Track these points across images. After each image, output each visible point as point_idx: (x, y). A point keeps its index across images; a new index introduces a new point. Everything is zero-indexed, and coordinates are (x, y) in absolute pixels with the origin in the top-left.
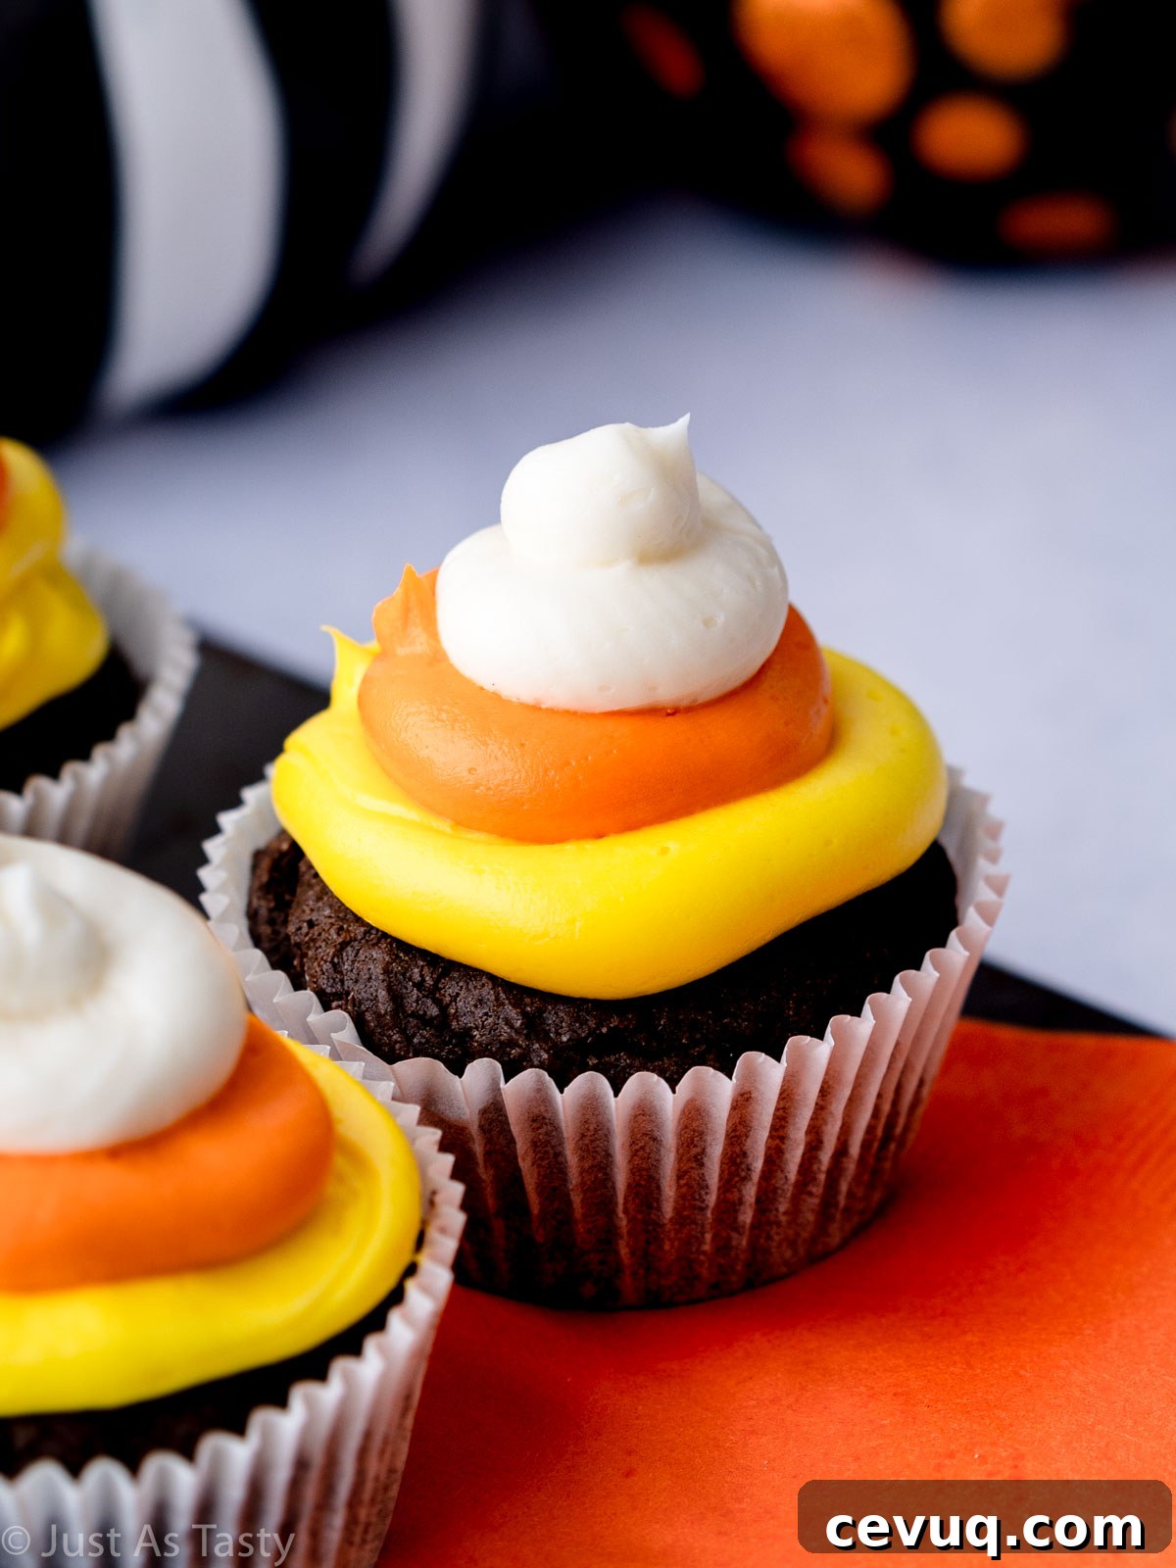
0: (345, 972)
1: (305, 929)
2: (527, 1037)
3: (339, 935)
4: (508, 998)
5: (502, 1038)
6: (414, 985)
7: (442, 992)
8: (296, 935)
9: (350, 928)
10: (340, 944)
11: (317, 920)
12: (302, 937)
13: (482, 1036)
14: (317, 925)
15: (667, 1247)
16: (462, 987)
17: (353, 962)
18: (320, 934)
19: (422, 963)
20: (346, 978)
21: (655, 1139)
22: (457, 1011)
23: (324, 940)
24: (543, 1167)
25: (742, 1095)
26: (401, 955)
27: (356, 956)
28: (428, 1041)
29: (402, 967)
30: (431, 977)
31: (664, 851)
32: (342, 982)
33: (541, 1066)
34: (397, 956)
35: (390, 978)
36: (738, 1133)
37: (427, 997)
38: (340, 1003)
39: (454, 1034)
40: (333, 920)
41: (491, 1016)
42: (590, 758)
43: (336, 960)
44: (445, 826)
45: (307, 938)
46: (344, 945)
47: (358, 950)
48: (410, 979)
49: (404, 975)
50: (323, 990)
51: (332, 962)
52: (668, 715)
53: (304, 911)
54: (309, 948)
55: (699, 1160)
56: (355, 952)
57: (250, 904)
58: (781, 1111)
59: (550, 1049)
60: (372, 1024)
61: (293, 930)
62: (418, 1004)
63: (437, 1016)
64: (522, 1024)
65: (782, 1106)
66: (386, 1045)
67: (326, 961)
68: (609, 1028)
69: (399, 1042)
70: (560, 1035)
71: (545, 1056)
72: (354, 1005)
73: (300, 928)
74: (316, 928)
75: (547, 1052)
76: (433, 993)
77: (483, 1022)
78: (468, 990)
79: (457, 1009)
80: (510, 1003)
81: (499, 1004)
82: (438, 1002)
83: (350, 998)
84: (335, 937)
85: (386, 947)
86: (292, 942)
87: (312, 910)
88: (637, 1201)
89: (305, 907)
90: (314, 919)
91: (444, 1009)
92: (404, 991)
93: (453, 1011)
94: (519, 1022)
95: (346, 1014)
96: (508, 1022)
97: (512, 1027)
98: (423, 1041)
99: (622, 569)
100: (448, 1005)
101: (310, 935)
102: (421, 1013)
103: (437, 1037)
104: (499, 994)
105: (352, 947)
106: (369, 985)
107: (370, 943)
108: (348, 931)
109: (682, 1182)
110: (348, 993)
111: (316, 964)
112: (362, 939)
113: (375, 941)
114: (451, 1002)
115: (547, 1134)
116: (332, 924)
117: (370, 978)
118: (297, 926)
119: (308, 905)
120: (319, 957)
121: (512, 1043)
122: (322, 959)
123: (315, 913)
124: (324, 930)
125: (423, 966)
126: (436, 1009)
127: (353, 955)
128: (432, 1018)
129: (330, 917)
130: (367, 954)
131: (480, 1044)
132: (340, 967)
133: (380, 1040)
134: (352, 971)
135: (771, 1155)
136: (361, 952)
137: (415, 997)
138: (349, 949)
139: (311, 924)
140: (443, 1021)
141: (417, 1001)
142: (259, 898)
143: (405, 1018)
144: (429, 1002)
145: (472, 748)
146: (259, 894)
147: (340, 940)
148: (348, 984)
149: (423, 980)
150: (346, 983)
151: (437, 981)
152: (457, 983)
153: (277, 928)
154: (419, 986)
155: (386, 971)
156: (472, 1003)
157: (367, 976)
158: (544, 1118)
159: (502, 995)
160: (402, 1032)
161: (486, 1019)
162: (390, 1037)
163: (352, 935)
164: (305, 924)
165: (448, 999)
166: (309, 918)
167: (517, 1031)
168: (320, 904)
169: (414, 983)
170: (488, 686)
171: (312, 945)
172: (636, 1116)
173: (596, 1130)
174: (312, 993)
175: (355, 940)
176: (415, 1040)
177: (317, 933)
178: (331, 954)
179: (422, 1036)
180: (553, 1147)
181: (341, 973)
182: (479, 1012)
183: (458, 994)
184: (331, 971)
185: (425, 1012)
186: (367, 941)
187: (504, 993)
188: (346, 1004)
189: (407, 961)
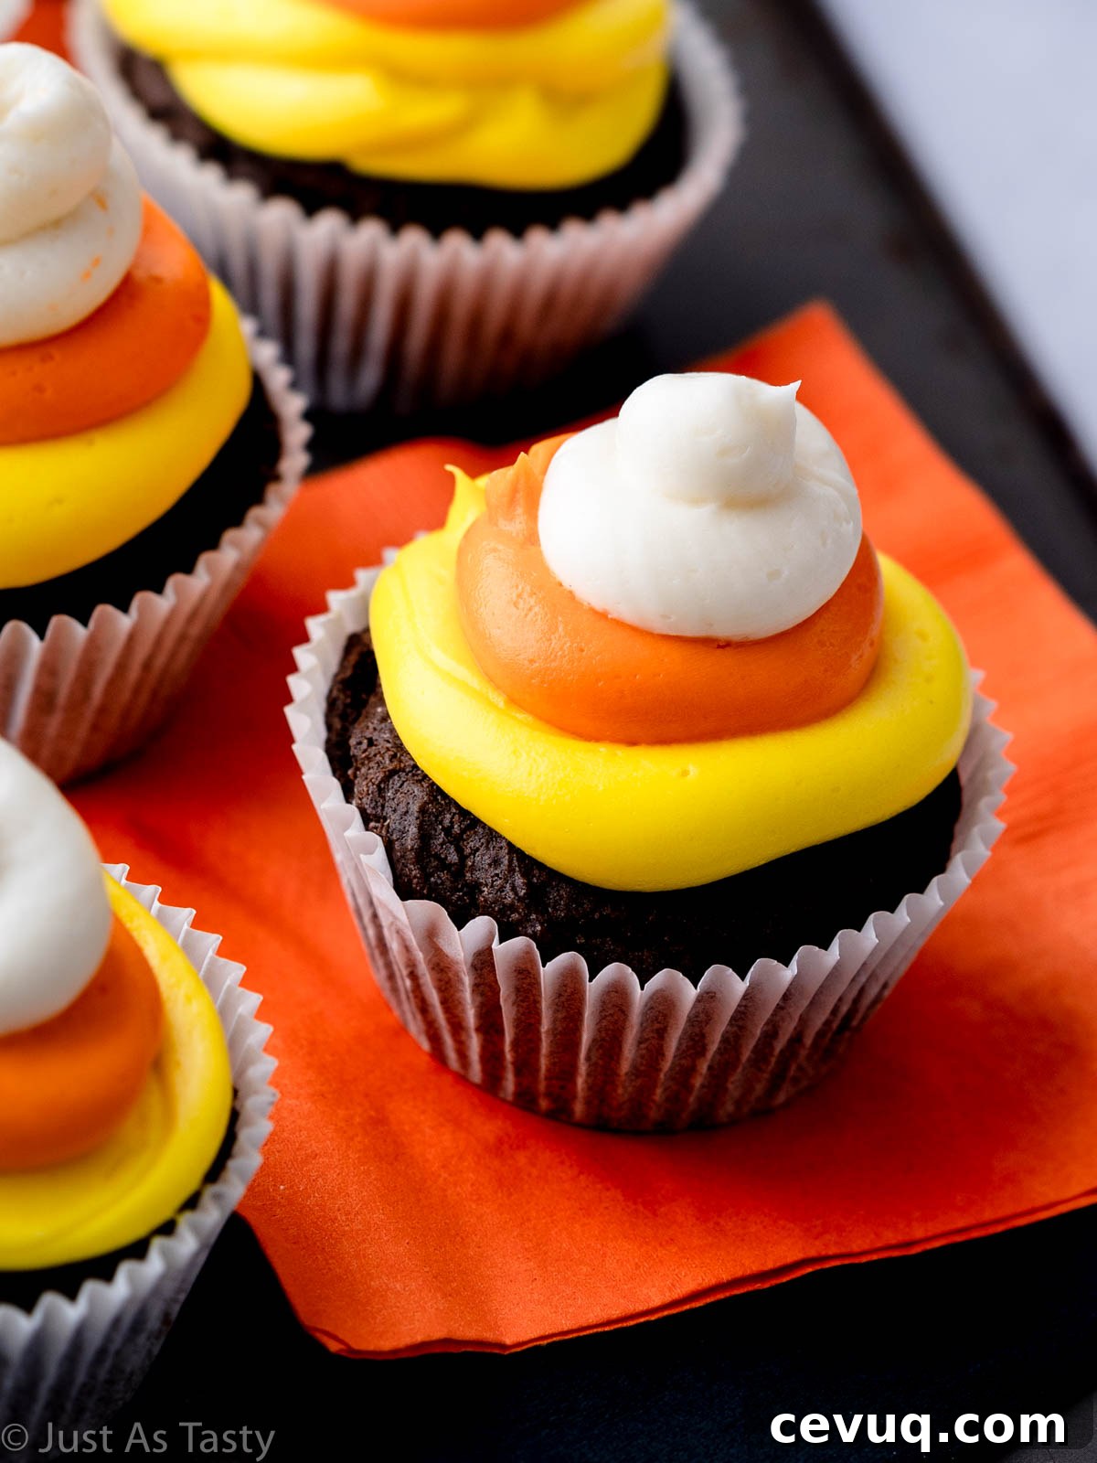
0: (387, 798)
1: (364, 745)
2: (527, 907)
3: (391, 761)
4: (519, 867)
5: (506, 901)
6: (443, 829)
7: (465, 843)
8: (355, 748)
9: (402, 758)
10: (389, 771)
11: (376, 740)
12: (360, 753)
13: (489, 893)
14: (376, 745)
15: (620, 1091)
16: (483, 844)
17: (397, 791)
18: (375, 755)
19: (454, 811)
20: (387, 804)
21: (623, 1012)
22: (473, 865)
23: (378, 763)
24: (522, 1007)
25: (708, 993)
26: (439, 797)
27: (401, 786)
28: (443, 883)
29: (437, 809)
30: (460, 826)
31: (685, 773)
32: (383, 806)
33: (533, 937)
34: (435, 798)
35: (423, 817)
36: (699, 1019)
37: (451, 843)
38: (377, 825)
39: (466, 884)
40: (389, 745)
41: (501, 878)
42: (638, 677)
43: (382, 786)
44: (500, 700)
45: (364, 755)
46: (391, 774)
47: (404, 782)
48: (441, 823)
49: (437, 817)
50: (365, 810)
51: (378, 786)
52: (719, 647)
53: (368, 728)
54: (363, 764)
55: (662, 1033)
56: (401, 782)
57: (331, 691)
58: (743, 1008)
59: (545, 921)
60: (399, 854)
61: (355, 743)
62: (442, 848)
63: (455, 864)
64: (525, 894)
65: (744, 1004)
66: (407, 876)
67: (373, 784)
68: (601, 915)
69: (417, 878)
70: (557, 910)
71: (539, 928)
72: (388, 832)
73: (360, 743)
74: (374, 748)
75: (542, 925)
76: (457, 841)
77: (493, 882)
78: (487, 848)
79: (474, 862)
80: (520, 871)
81: (511, 870)
82: (459, 851)
83: (386, 824)
84: (387, 762)
85: (428, 787)
86: (351, 754)
87: (375, 729)
88: (600, 1051)
89: (370, 724)
90: (374, 738)
91: (463, 858)
92: (433, 832)
93: (470, 863)
94: (524, 891)
95: (379, 838)
96: (514, 889)
97: (516, 893)
98: (439, 881)
99: (706, 511)
100: (468, 857)
101: (367, 753)
102: (443, 856)
103: (451, 882)
104: (513, 860)
105: (399, 777)
106: (405, 817)
107: (416, 778)
108: (400, 761)
109: (642, 1046)
110: (385, 819)
111: (364, 783)
112: (410, 772)
113: (420, 778)
114: (470, 854)
115: (529, 984)
116: (388, 749)
117: (407, 812)
118: (358, 740)
119: (372, 723)
120: (370, 777)
121: (512, 908)
122: (371, 781)
123: (376, 733)
124: (380, 752)
125: (455, 814)
126: (456, 857)
127: (399, 785)
128: (451, 865)
129: (388, 742)
130: (410, 789)
131: (486, 900)
132: (385, 792)
133: (402, 870)
134: (393, 799)
135: (728, 1038)
136: (405, 784)
137: (441, 840)
138: (396, 777)
139: (371, 743)
140: (458, 871)
141: (442, 844)
142: (339, 690)
143: (428, 857)
144: (452, 850)
145: (538, 641)
146: (340, 686)
147: (391, 768)
148: (388, 810)
149: (452, 827)
150: (386, 809)
151: (463, 831)
152: (480, 839)
153: (347, 724)
154: (448, 831)
155: (422, 810)
156: (488, 861)
157: (404, 810)
158: (529, 973)
159: (515, 863)
160: (422, 869)
161: (496, 880)
162: (411, 870)
163: (402, 765)
164: (365, 741)
165: (468, 851)
166: (370, 736)
167: (520, 899)
168: (383, 725)
169: (443, 827)
170: (566, 584)
171: (366, 762)
172: (609, 992)
173: (572, 993)
174: (356, 809)
175: (404, 770)
176: (432, 879)
177: (373, 753)
178: (379, 778)
179: (439, 877)
180: (533, 995)
181: (384, 798)
182: (492, 871)
183: (478, 850)
184: (376, 794)
185: (446, 857)
186: (413, 775)
187: (517, 861)
188: (382, 828)
189: (442, 805)
